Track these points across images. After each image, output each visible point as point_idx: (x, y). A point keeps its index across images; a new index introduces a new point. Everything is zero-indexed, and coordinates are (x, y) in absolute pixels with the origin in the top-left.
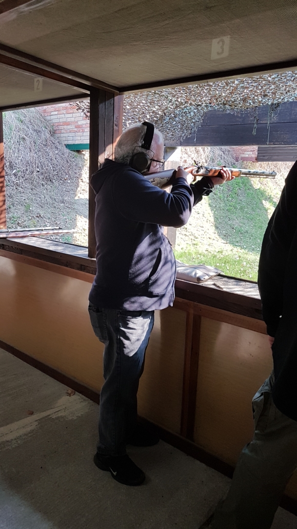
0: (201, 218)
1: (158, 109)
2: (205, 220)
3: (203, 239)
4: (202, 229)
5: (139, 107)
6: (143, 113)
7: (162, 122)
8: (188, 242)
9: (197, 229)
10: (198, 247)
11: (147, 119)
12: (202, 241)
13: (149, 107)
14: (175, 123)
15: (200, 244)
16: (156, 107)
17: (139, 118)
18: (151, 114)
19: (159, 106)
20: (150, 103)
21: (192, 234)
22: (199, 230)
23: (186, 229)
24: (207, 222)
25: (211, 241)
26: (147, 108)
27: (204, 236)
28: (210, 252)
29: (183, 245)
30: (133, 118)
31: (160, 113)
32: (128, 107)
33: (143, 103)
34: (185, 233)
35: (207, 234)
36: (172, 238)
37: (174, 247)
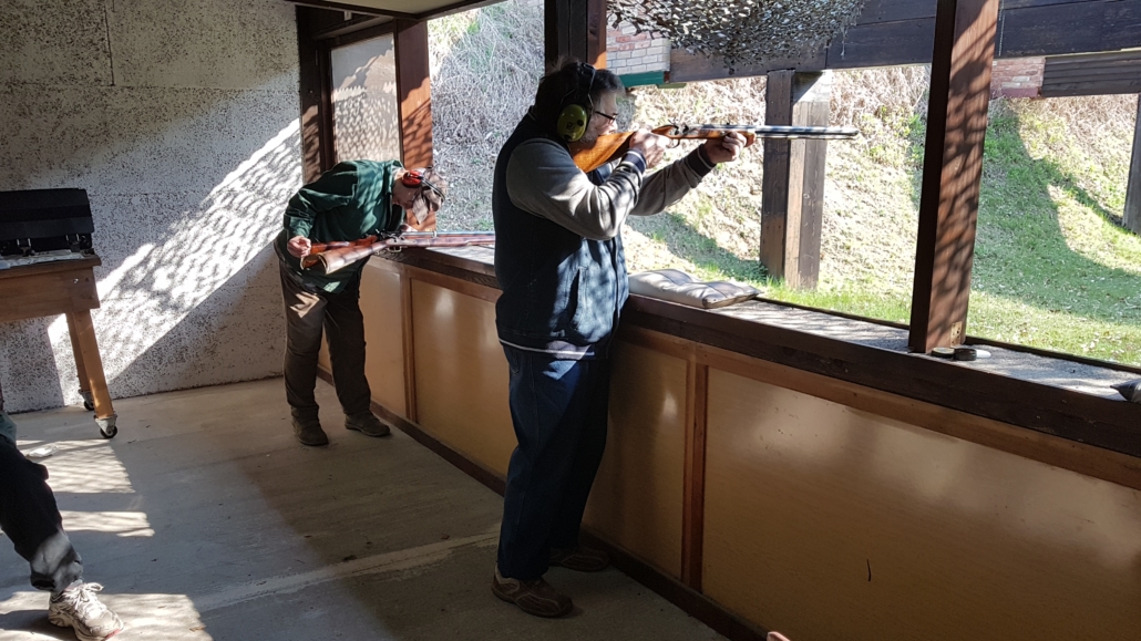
0: (887, 225)
2: (896, 229)
3: (886, 270)
4: (888, 248)
6: (714, 5)
7: (757, 21)
8: (850, 277)
9: (872, 248)
10: (869, 285)
11: (725, 16)
12: (881, 274)
14: (787, 21)
15: (875, 282)
21: (861, 260)
23: (848, 248)
27: (889, 263)
36: (810, 267)
37: (815, 286)
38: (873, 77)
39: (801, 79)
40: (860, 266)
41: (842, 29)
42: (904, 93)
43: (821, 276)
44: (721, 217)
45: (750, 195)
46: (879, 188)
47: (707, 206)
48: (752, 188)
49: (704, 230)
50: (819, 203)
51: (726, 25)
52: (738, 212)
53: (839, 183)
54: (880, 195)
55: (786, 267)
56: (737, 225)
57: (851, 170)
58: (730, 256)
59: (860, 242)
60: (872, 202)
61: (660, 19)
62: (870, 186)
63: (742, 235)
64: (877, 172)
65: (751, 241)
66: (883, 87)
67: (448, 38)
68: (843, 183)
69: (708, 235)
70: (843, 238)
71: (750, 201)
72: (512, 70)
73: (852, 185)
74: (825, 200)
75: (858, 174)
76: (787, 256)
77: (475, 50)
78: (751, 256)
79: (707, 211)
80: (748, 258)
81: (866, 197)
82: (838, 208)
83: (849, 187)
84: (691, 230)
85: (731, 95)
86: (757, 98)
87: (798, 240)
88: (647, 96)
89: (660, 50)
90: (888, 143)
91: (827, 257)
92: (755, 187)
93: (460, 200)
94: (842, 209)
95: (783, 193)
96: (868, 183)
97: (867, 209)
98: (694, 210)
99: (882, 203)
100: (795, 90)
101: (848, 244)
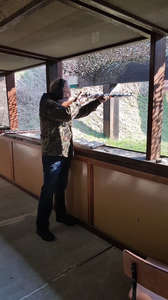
0: (135, 122)
1: (97, 66)
2: (137, 123)
3: (135, 134)
4: (136, 128)
5: (87, 65)
6: (90, 68)
7: (101, 72)
8: (127, 136)
9: (132, 129)
10: (132, 138)
11: (92, 71)
12: (134, 135)
13: (92, 64)
14: (108, 72)
15: (133, 137)
16: (96, 64)
17: (88, 70)
18: (94, 68)
19: (98, 64)
20: (93, 62)
21: (129, 132)
22: (133, 129)
23: (126, 129)
24: (138, 125)
25: (139, 135)
26: (91, 65)
27: (136, 133)
28: (138, 141)
29: (124, 137)
30: (84, 71)
31: (99, 67)
32: (81, 65)
33: (89, 63)
34: (124, 131)
35: (138, 131)
36: (116, 134)
37: (118, 139)
38: (129, 85)
39: (112, 86)
40: (129, 133)
41: (122, 73)
42: (138, 89)
43: (119, 136)
44: (93, 121)
45: (100, 116)
46: (132, 113)
47: (89, 119)
48: (100, 114)
49: (89, 125)
50: (118, 117)
51: (93, 73)
52: (97, 120)
53: (122, 112)
54: (133, 115)
55: (110, 134)
56: (97, 123)
57: (125, 109)
58: (95, 131)
59: (128, 127)
60: (131, 117)
61: (76, 71)
62: (130, 113)
63: (98, 126)
64: (132, 109)
65: (101, 127)
66: (132, 87)
67: (20, 77)
68: (123, 112)
69: (90, 127)
70: (124, 126)
71: (100, 117)
72: (37, 85)
73: (126, 112)
74: (119, 116)
75: (127, 109)
76: (110, 131)
77: (27, 79)
78: (101, 131)
79: (89, 120)
80: (100, 132)
81: (130, 116)
82: (122, 118)
83: (125, 113)
84: (85, 125)
85: (94, 90)
86: (101, 91)
87: (113, 127)
88: (73, 91)
89: (76, 79)
90: (134, 101)
91: (120, 131)
92: (101, 114)
93: (25, 119)
94: (124, 119)
95: (109, 115)
96: (130, 112)
97: (130, 118)
98: (86, 120)
99: (134, 117)
100: (110, 89)
101: (125, 127)
